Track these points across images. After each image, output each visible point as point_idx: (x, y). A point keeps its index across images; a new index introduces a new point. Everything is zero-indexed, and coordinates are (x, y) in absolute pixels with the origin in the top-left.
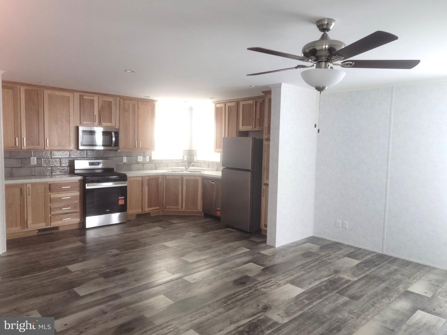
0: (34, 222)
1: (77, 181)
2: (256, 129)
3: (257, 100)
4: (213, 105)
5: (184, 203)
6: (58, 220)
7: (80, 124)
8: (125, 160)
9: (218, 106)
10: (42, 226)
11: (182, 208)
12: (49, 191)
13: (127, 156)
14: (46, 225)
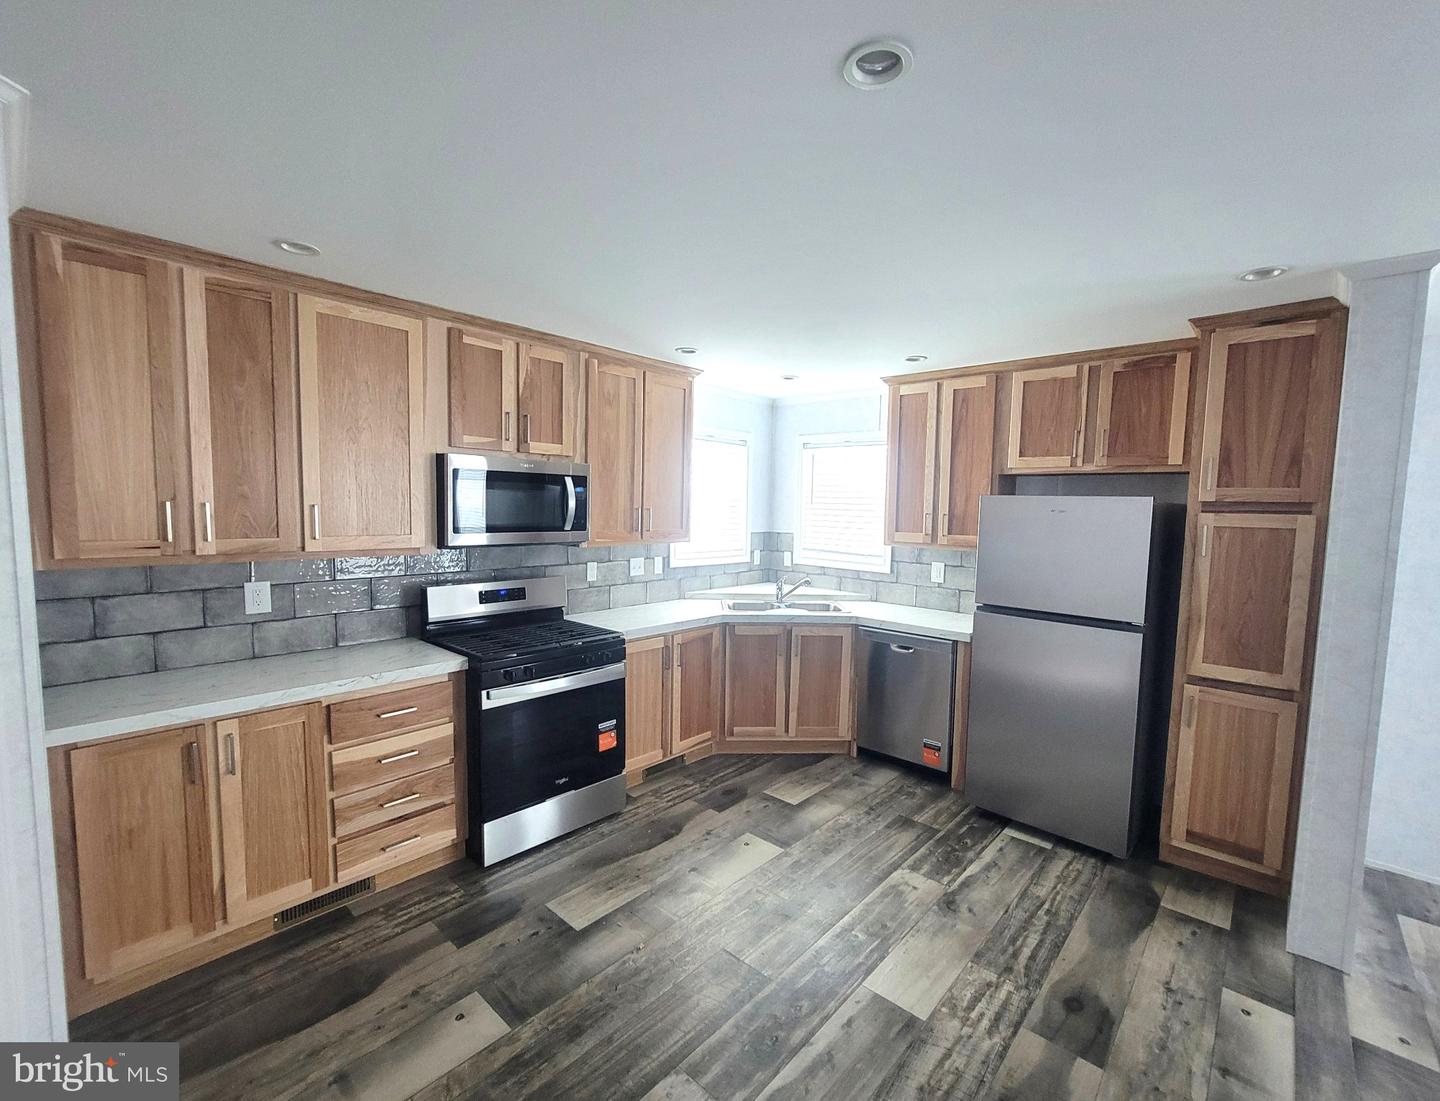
0: (255, 890)
1: (446, 679)
2: (1089, 468)
3: (1093, 363)
4: (885, 390)
5: (793, 716)
6: (367, 854)
7: (450, 445)
8: (593, 572)
9: (905, 390)
10: (301, 892)
11: (787, 731)
12: (326, 738)
13: (600, 561)
14: (316, 888)
